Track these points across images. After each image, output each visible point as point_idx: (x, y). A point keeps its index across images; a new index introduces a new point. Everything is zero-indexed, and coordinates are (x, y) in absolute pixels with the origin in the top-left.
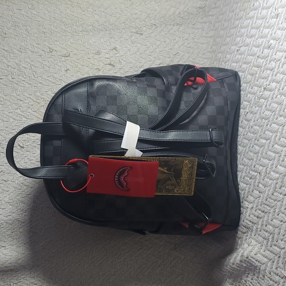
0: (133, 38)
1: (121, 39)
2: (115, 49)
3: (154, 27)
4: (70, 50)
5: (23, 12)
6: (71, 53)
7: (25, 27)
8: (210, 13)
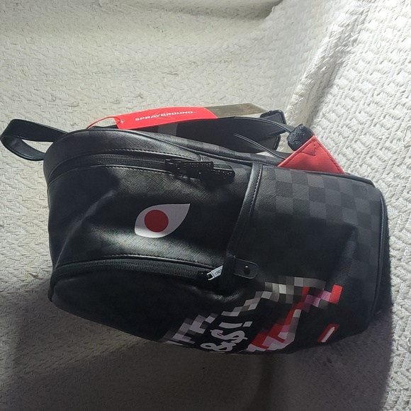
0: (165, 80)
1: (150, 83)
2: (140, 96)
3: (194, 65)
4: (80, 98)
5: (19, 48)
6: (80, 102)
7: (21, 68)
8: (271, 47)
